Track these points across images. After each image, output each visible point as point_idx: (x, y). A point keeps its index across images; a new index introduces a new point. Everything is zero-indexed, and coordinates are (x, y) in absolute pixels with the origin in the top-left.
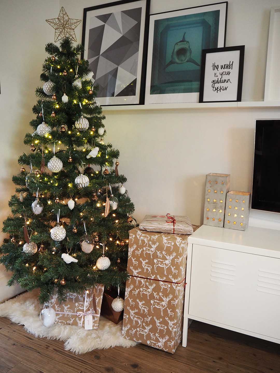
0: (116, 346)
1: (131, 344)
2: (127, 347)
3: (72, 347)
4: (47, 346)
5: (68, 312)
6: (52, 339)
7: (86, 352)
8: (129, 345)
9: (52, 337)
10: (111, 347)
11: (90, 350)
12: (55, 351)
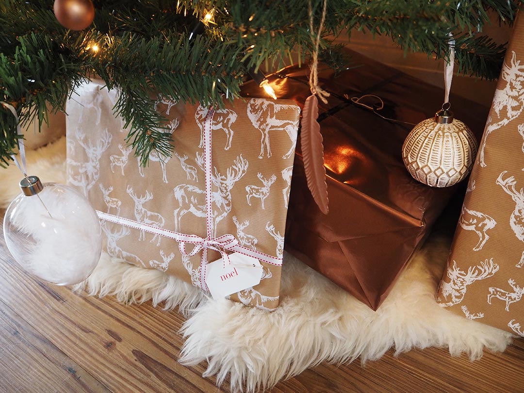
0: (415, 350)
1: (487, 341)
2: (473, 358)
3: (210, 358)
4: (110, 332)
5: (150, 222)
6: (134, 298)
7: (278, 379)
8: (476, 339)
9: (135, 294)
10: (392, 349)
11: (298, 369)
12: (140, 365)
